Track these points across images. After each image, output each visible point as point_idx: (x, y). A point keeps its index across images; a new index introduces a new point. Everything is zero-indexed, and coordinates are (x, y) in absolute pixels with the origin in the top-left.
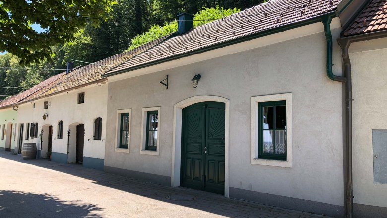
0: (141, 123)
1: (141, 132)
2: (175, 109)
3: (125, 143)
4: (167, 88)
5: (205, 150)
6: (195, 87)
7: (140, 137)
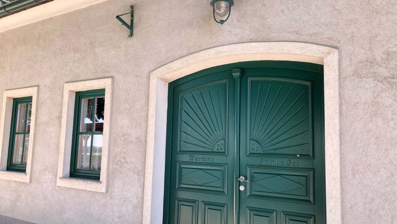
0: (60, 118)
1: (59, 138)
2: (154, 82)
3: (20, 160)
4: (131, 35)
5: (240, 184)
6: (222, 22)
7: (58, 148)
